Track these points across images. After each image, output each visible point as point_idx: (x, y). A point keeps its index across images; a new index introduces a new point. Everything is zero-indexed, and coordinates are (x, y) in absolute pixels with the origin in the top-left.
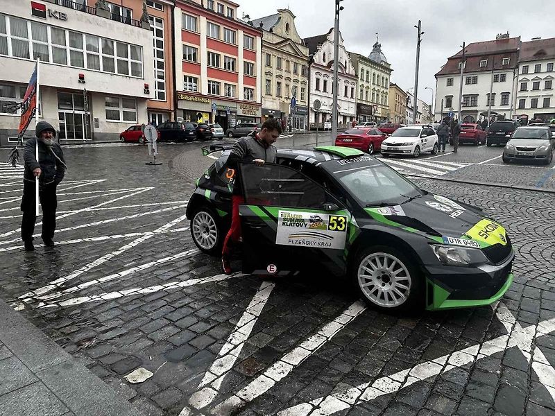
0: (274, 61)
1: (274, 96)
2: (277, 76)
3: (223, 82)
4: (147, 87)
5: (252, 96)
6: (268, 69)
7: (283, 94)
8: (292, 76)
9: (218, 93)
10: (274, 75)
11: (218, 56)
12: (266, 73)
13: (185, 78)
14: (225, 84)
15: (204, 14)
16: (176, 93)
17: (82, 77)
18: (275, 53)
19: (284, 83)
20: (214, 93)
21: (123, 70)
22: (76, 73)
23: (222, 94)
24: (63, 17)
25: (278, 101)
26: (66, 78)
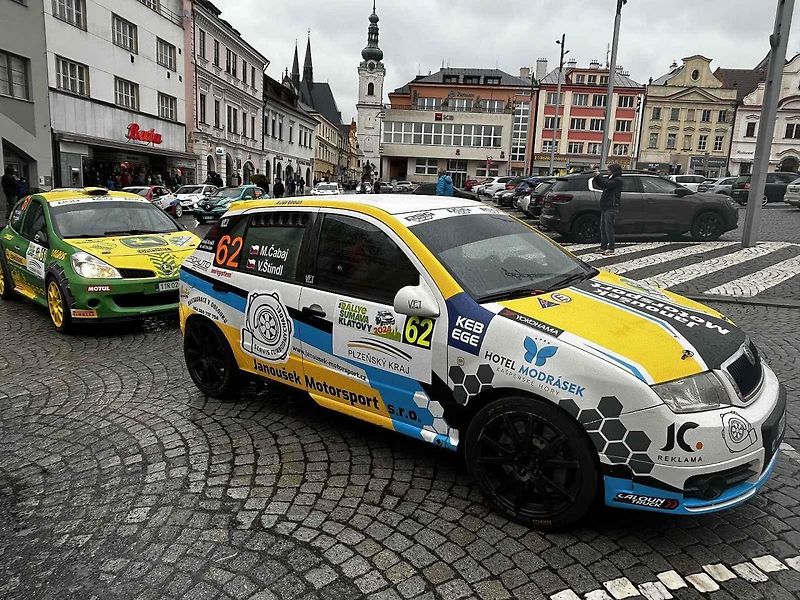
0: (666, 115)
1: (661, 149)
2: (669, 128)
3: (586, 142)
4: (503, 153)
5: (626, 151)
6: (655, 123)
7: (679, 145)
8: (698, 126)
9: (581, 151)
10: (665, 127)
11: (584, 120)
12: (651, 128)
13: (545, 143)
14: (590, 144)
15: (569, 89)
16: (533, 154)
17: (458, 151)
18: (667, 105)
19: (681, 135)
20: (575, 151)
21: (487, 143)
22: (455, 149)
23: (585, 152)
24: (452, 118)
25: (668, 154)
26: (446, 152)
